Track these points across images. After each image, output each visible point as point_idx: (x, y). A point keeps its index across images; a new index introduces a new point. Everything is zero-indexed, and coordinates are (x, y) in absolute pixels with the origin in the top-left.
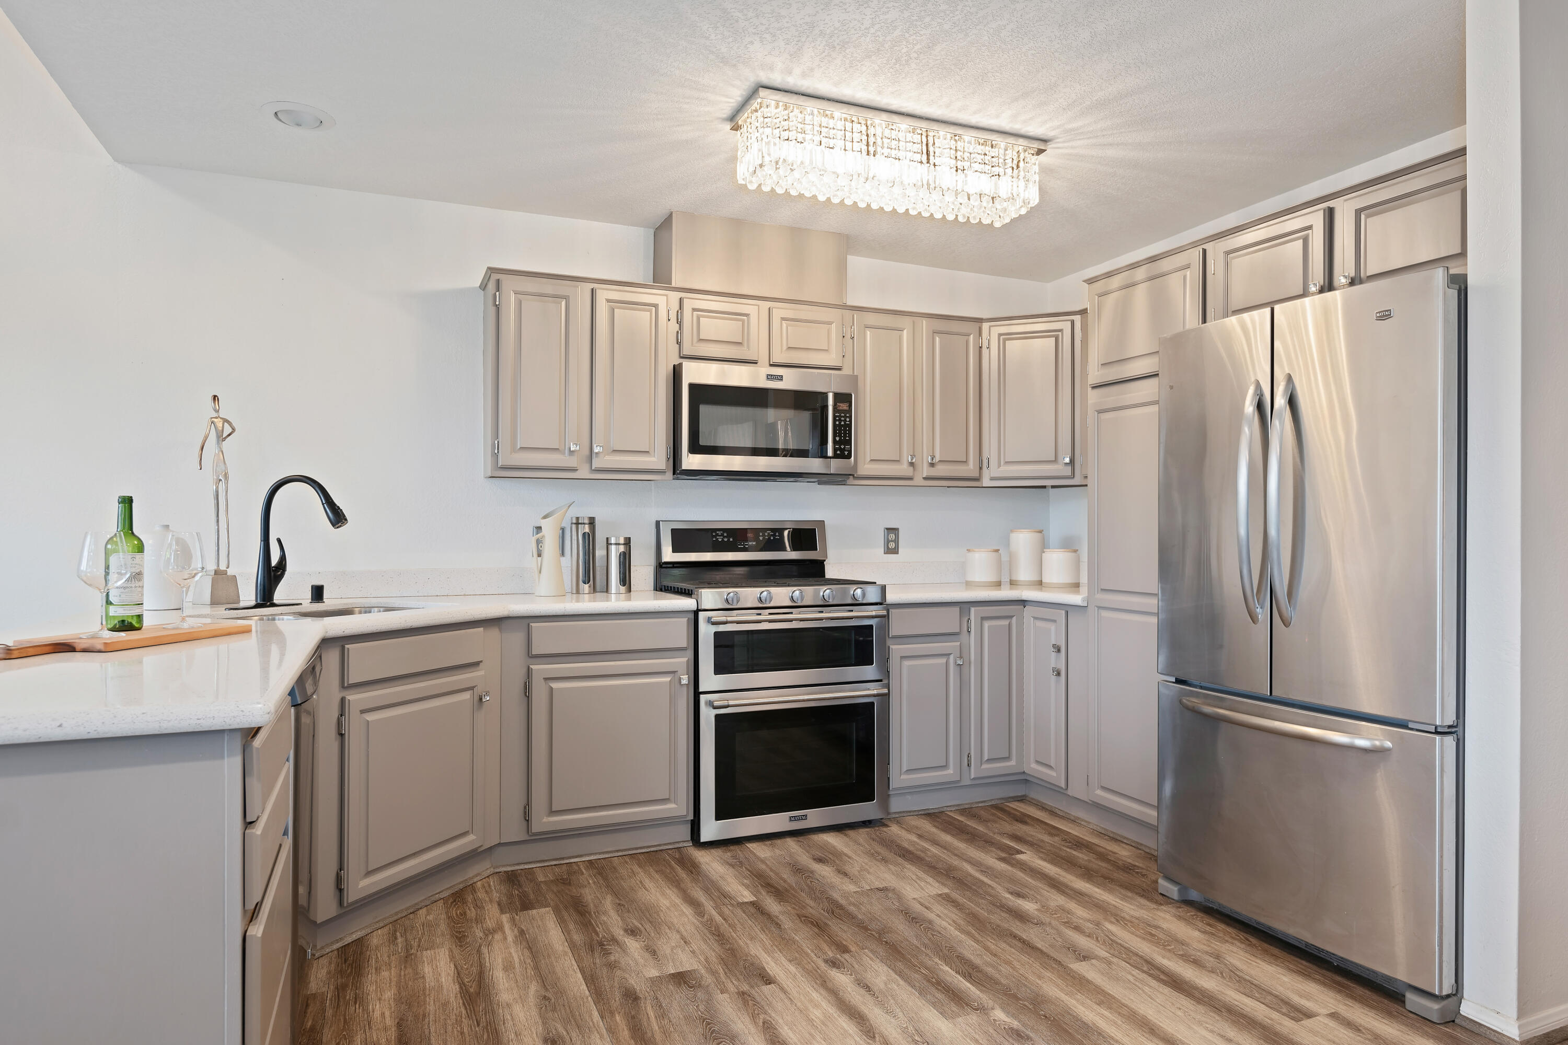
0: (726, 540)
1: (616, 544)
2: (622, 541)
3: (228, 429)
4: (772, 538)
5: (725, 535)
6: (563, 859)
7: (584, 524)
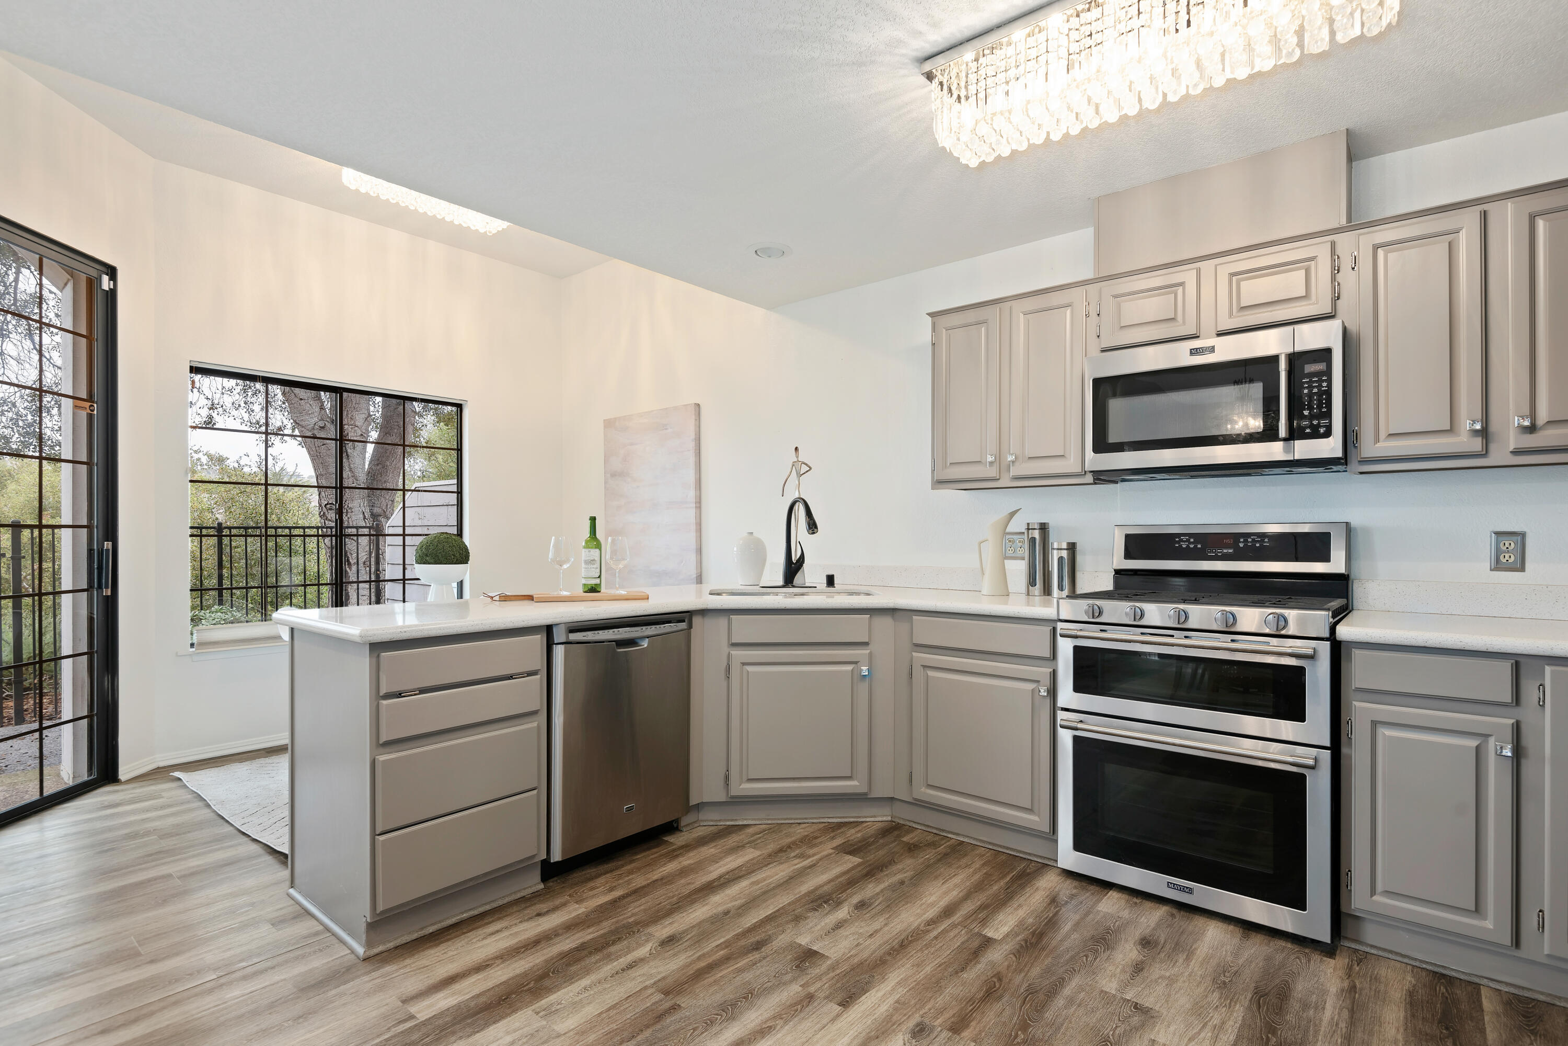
0: (1192, 546)
1: (1058, 549)
2: (1064, 546)
3: (805, 468)
4: (1258, 545)
5: (1192, 540)
6: (943, 831)
7: (1034, 529)
